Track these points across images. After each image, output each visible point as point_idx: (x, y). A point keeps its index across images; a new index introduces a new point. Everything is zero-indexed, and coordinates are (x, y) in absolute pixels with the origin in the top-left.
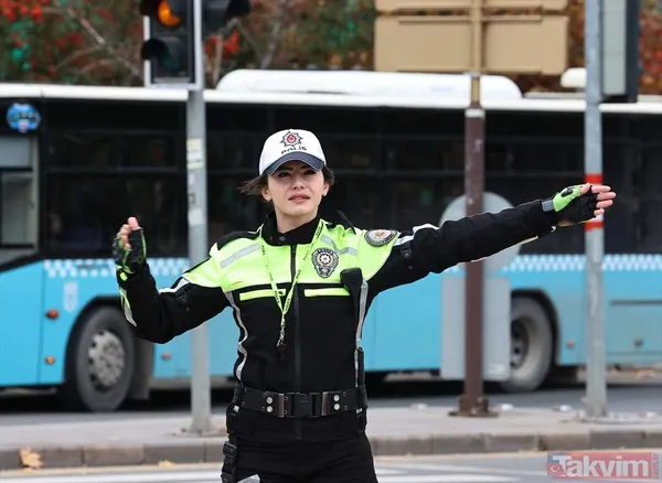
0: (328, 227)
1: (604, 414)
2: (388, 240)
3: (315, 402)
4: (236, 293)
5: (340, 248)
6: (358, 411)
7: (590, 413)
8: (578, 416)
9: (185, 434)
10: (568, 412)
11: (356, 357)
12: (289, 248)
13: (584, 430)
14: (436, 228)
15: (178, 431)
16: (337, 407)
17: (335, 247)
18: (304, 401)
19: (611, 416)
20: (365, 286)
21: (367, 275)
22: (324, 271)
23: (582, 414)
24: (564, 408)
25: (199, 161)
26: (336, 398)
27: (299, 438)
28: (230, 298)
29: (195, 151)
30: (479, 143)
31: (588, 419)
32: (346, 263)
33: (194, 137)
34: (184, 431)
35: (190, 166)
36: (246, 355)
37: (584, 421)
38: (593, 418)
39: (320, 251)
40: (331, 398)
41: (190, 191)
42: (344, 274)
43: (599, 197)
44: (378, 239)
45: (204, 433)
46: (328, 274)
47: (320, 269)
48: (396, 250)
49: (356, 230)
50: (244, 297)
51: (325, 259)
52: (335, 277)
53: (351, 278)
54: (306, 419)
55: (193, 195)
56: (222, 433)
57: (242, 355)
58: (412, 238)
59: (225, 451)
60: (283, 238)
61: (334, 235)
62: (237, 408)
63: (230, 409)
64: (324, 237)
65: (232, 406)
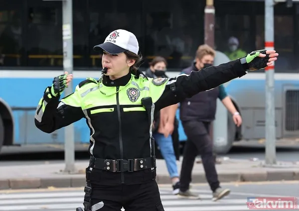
0: (135, 78)
1: (275, 163)
2: (163, 82)
3: (131, 163)
4: (89, 110)
5: (141, 87)
6: (152, 169)
7: (267, 162)
8: (261, 164)
9: (62, 172)
10: (257, 161)
11: (150, 141)
12: (116, 88)
13: (264, 171)
14: (187, 75)
15: (58, 171)
16: (142, 166)
17: (138, 87)
18: (125, 163)
19: (278, 164)
20: (153, 106)
21: (155, 100)
22: (133, 98)
23: (263, 162)
24: (255, 159)
25: (68, 35)
26: (142, 162)
27: (123, 183)
28: (86, 113)
29: (67, 30)
30: (212, 26)
31: (266, 165)
32: (144, 95)
33: (66, 24)
34: (61, 171)
35: (64, 38)
36: (94, 142)
37: (264, 166)
38: (269, 165)
39: (131, 89)
40: (139, 162)
41: (65, 50)
42: (143, 100)
43: (270, 56)
44: (158, 82)
45: (71, 173)
46: (135, 100)
47: (131, 98)
48: (168, 87)
49: (148, 78)
50: (93, 112)
51: (133, 93)
52: (139, 102)
53: (147, 102)
54: (126, 172)
55: (66, 53)
56: (80, 172)
57: (91, 142)
58: (175, 81)
59: (85, 191)
60: (112, 83)
61: (138, 82)
62: (91, 169)
63: (88, 169)
64: (133, 82)
65: (89, 168)
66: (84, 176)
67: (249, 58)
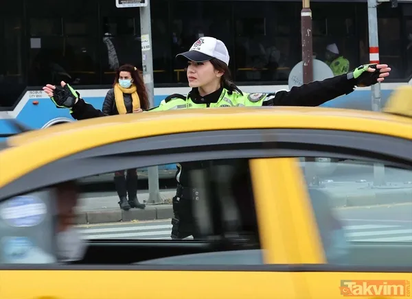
0: (228, 93)
1: (384, 183)
2: (260, 98)
5: (234, 104)
7: (376, 183)
8: (369, 185)
10: (364, 182)
12: (206, 105)
13: (373, 193)
14: (288, 91)
17: (231, 103)
19: (388, 184)
23: (372, 184)
24: (361, 181)
25: (148, 47)
29: (146, 41)
30: (309, 31)
31: (374, 186)
34: (145, 201)
36: (181, 168)
37: (372, 188)
38: (377, 186)
39: (223, 106)
41: (144, 64)
43: (381, 71)
44: (255, 98)
45: (156, 203)
48: (265, 104)
49: (243, 93)
56: (166, 202)
57: (178, 168)
58: (274, 97)
59: (173, 223)
60: (203, 99)
61: (231, 98)
62: (178, 199)
63: (174, 199)
64: (225, 99)
65: (176, 197)
66: (171, 206)
67: (357, 73)
